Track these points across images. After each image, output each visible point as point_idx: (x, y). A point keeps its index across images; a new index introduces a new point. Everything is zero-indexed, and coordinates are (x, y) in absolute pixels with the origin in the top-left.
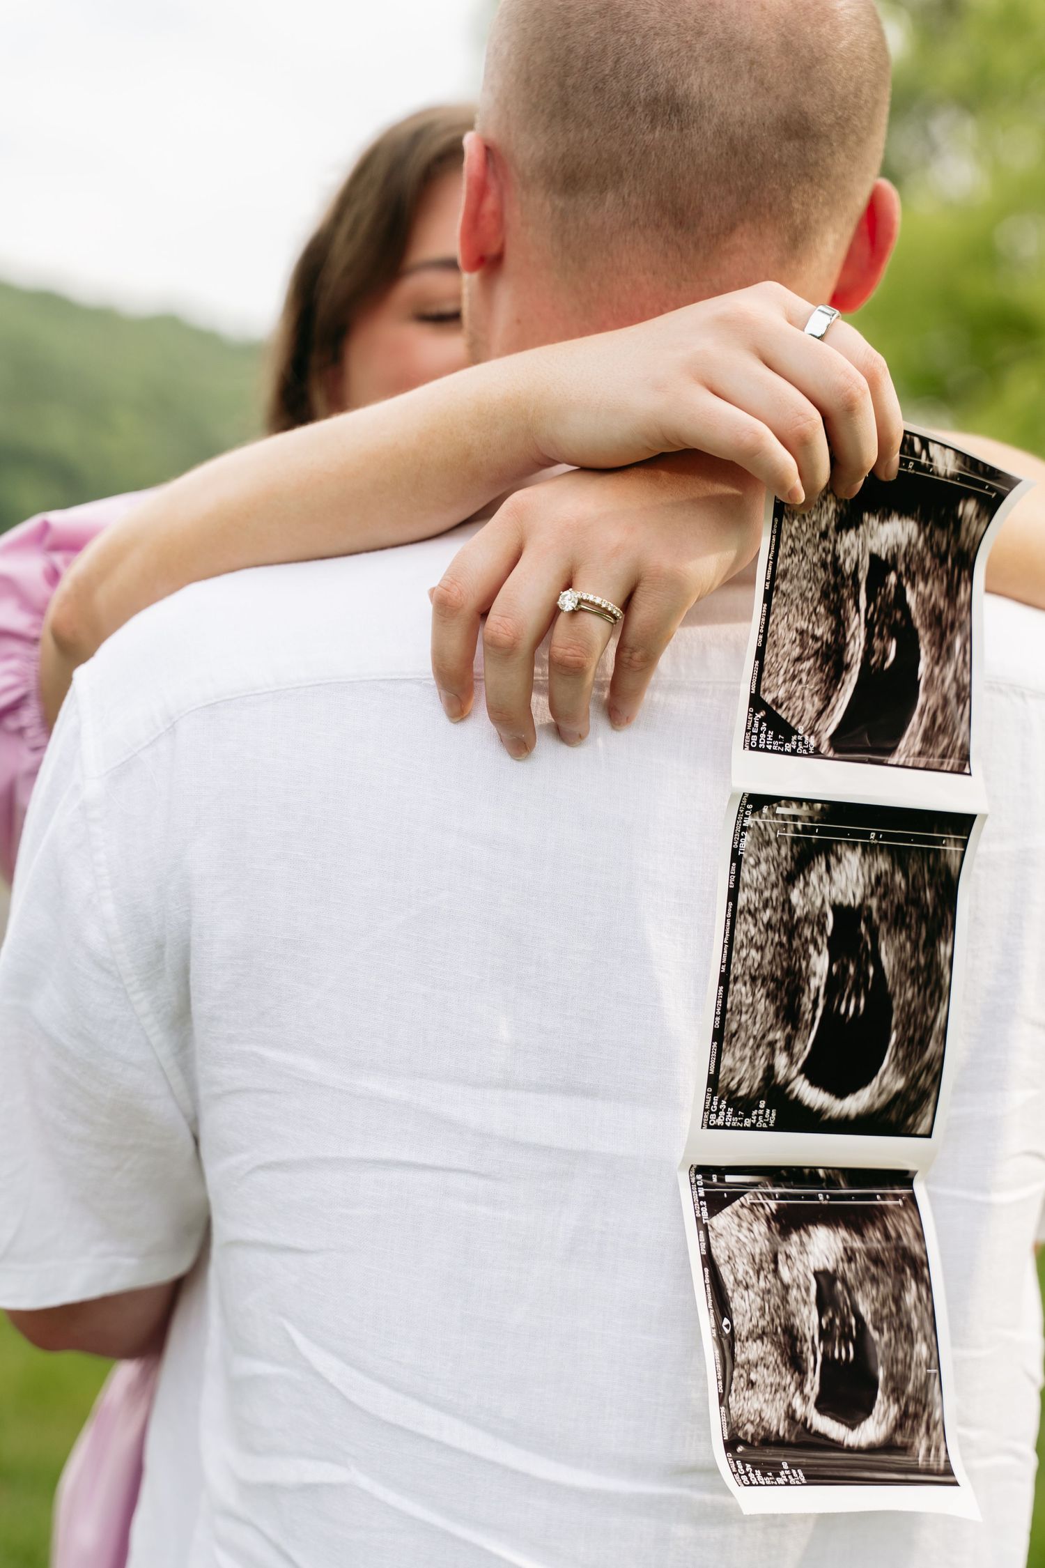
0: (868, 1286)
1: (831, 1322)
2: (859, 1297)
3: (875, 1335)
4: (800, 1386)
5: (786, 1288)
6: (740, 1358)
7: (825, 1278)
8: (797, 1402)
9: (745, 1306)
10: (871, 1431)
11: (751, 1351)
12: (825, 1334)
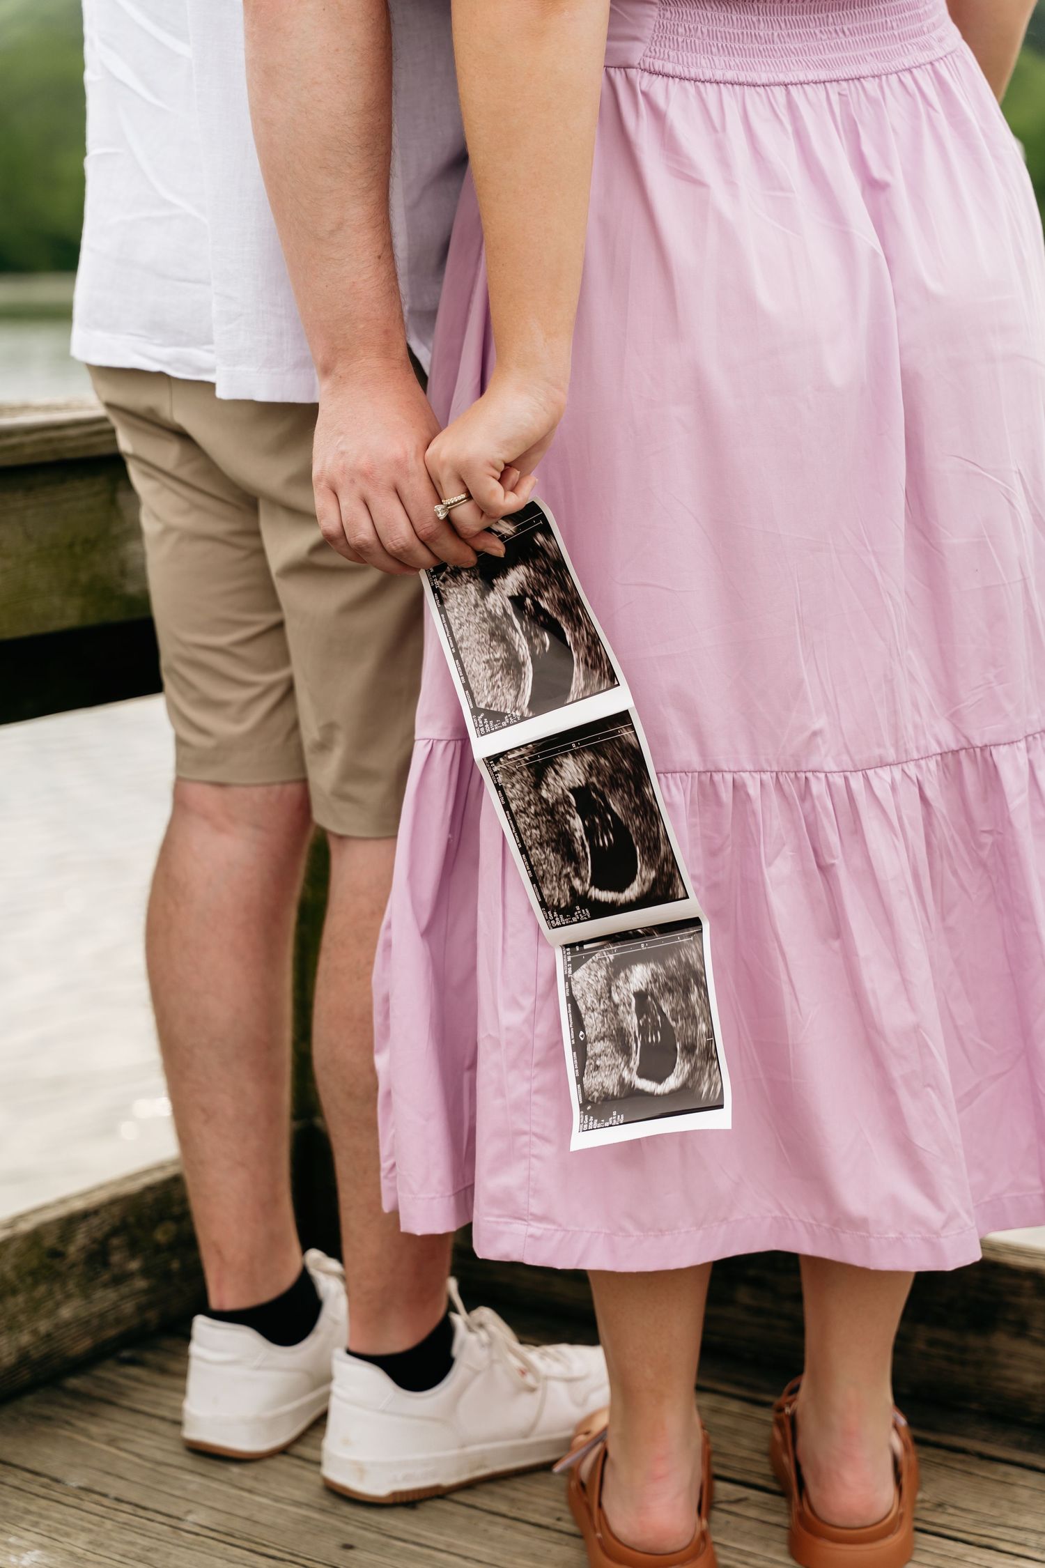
0: (667, 995)
1: (646, 1021)
2: (662, 1003)
3: (673, 1024)
4: (627, 1063)
5: (617, 1006)
6: (590, 1053)
7: (640, 996)
8: (626, 1074)
9: (593, 1022)
10: (672, 1082)
11: (595, 1048)
12: (642, 1029)
